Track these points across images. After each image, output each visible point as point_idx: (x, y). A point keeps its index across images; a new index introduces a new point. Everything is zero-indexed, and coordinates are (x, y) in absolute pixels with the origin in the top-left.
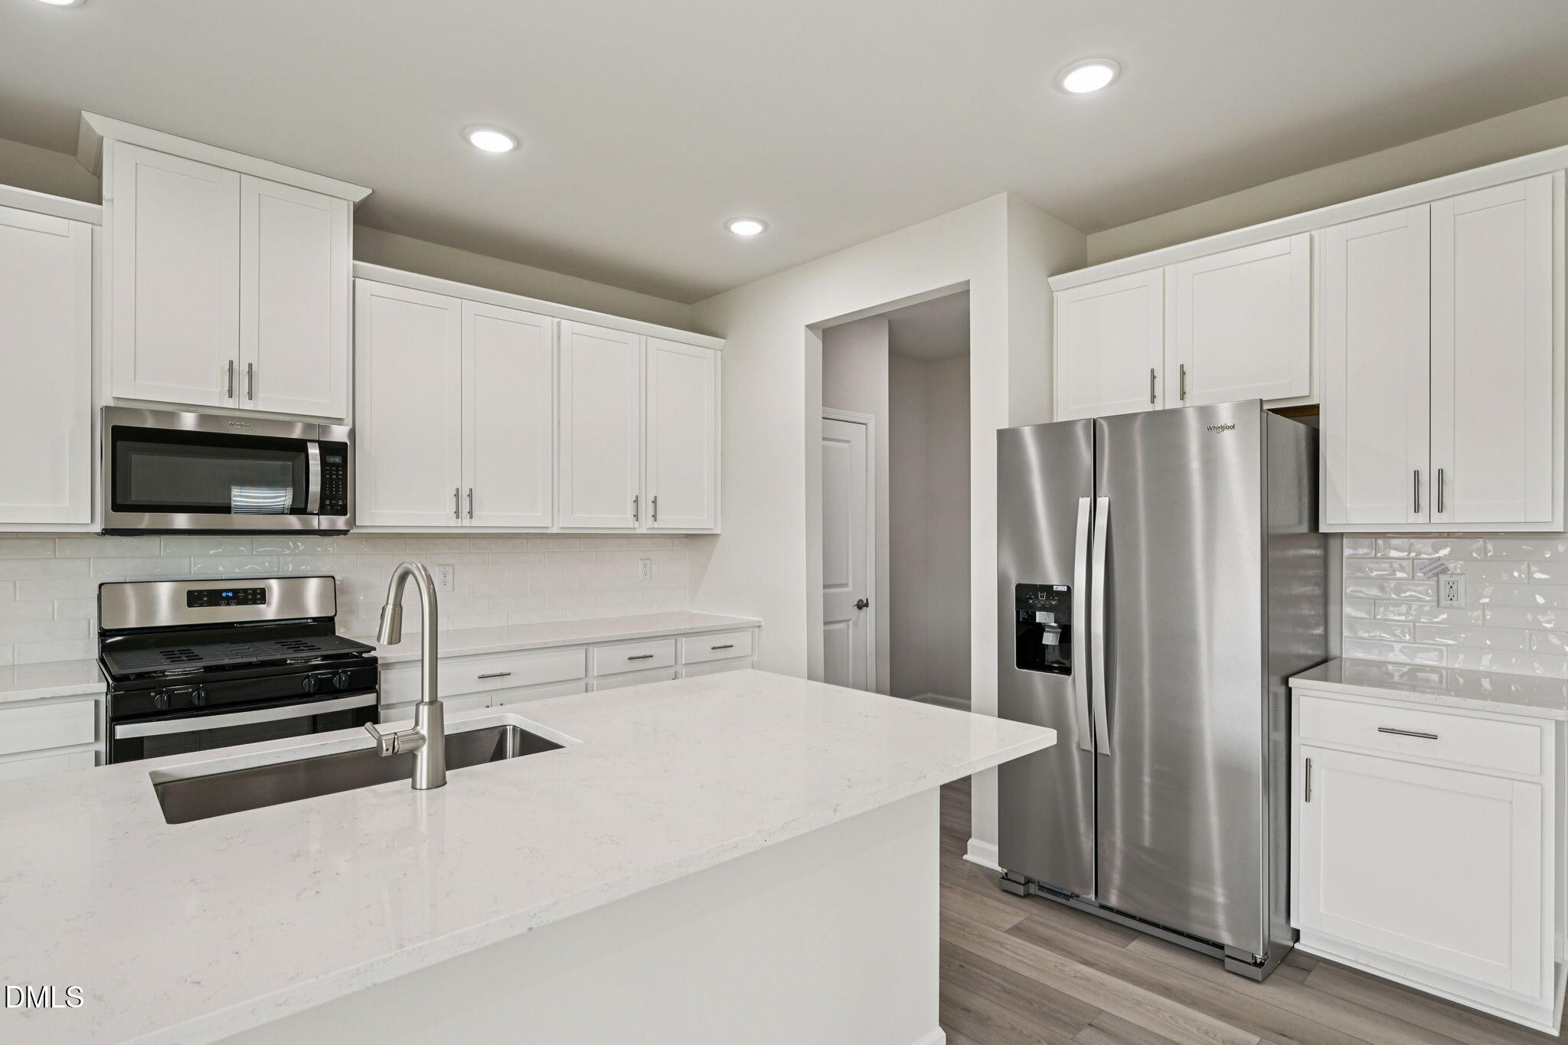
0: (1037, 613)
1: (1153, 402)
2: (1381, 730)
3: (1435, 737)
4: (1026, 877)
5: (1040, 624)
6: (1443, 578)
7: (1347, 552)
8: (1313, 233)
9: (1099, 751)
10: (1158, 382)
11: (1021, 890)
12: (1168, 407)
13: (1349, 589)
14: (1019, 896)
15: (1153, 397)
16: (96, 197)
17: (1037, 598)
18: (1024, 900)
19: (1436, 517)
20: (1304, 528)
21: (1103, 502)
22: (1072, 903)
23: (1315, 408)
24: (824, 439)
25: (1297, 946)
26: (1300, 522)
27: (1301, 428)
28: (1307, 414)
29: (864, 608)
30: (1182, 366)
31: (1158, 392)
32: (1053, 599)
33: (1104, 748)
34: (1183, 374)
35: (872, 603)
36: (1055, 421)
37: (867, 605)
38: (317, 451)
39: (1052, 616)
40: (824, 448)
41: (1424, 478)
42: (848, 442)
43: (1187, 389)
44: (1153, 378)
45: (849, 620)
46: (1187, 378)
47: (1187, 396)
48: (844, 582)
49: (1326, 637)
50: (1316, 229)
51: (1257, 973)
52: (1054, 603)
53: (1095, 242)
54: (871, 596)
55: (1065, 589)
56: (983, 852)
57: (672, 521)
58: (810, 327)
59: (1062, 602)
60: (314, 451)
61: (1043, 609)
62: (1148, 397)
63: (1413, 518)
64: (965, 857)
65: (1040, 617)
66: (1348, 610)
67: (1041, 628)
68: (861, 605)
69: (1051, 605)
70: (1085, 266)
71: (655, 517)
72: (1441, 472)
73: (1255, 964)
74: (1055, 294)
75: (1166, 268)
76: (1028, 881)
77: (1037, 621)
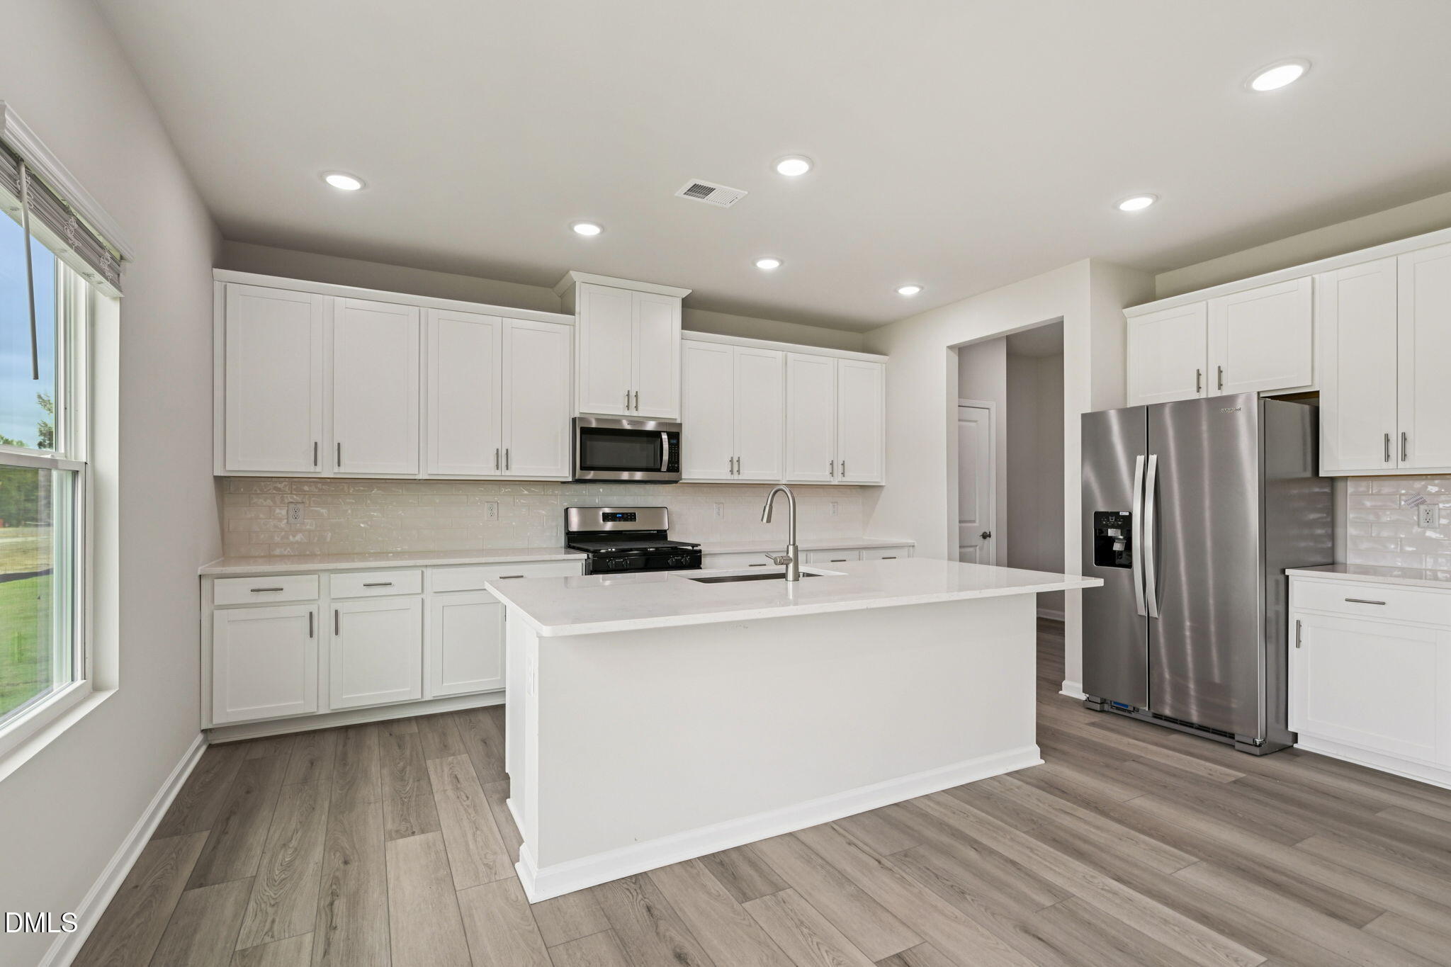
0: (1109, 530)
1: (1198, 391)
2: (1347, 600)
3: (1384, 604)
4: (1101, 699)
5: (1111, 537)
6: (1422, 507)
7: (1350, 490)
8: (1314, 276)
9: (1150, 615)
10: (1203, 379)
11: (1098, 707)
12: (1211, 395)
13: (1351, 515)
14: (1097, 711)
15: (1199, 388)
16: (571, 312)
17: (1108, 520)
18: (1100, 713)
19: (1401, 464)
20: (1308, 474)
21: (1153, 458)
22: (1133, 715)
23: (1316, 394)
24: (959, 420)
25: (1295, 746)
26: (1305, 470)
27: (1307, 408)
28: (1310, 398)
29: (988, 538)
30: (1219, 367)
31: (1203, 384)
32: (1120, 521)
33: (1154, 613)
34: (1220, 372)
35: (993, 535)
36: (1128, 407)
37: (990, 536)
38: (666, 437)
39: (1119, 531)
40: (960, 427)
41: (1393, 438)
42: (976, 421)
43: (1223, 382)
44: (1199, 375)
45: (976, 546)
46: (1223, 375)
47: (1223, 387)
48: (972, 519)
49: (1333, 549)
50: (1316, 274)
51: (1257, 751)
52: (1120, 523)
53: (1161, 281)
54: (992, 530)
55: (1127, 514)
56: (1073, 688)
57: (853, 477)
58: (950, 348)
59: (1125, 523)
60: (665, 437)
61: (1113, 527)
62: (1195, 388)
63: (1385, 465)
64: (1060, 692)
65: (1111, 532)
66: (1351, 531)
67: (1112, 540)
68: (986, 536)
69: (1118, 524)
70: (1154, 299)
71: (843, 474)
72: (1404, 434)
73: (1256, 746)
74: (1128, 320)
75: (1209, 301)
76: (1103, 702)
77: (1109, 535)
